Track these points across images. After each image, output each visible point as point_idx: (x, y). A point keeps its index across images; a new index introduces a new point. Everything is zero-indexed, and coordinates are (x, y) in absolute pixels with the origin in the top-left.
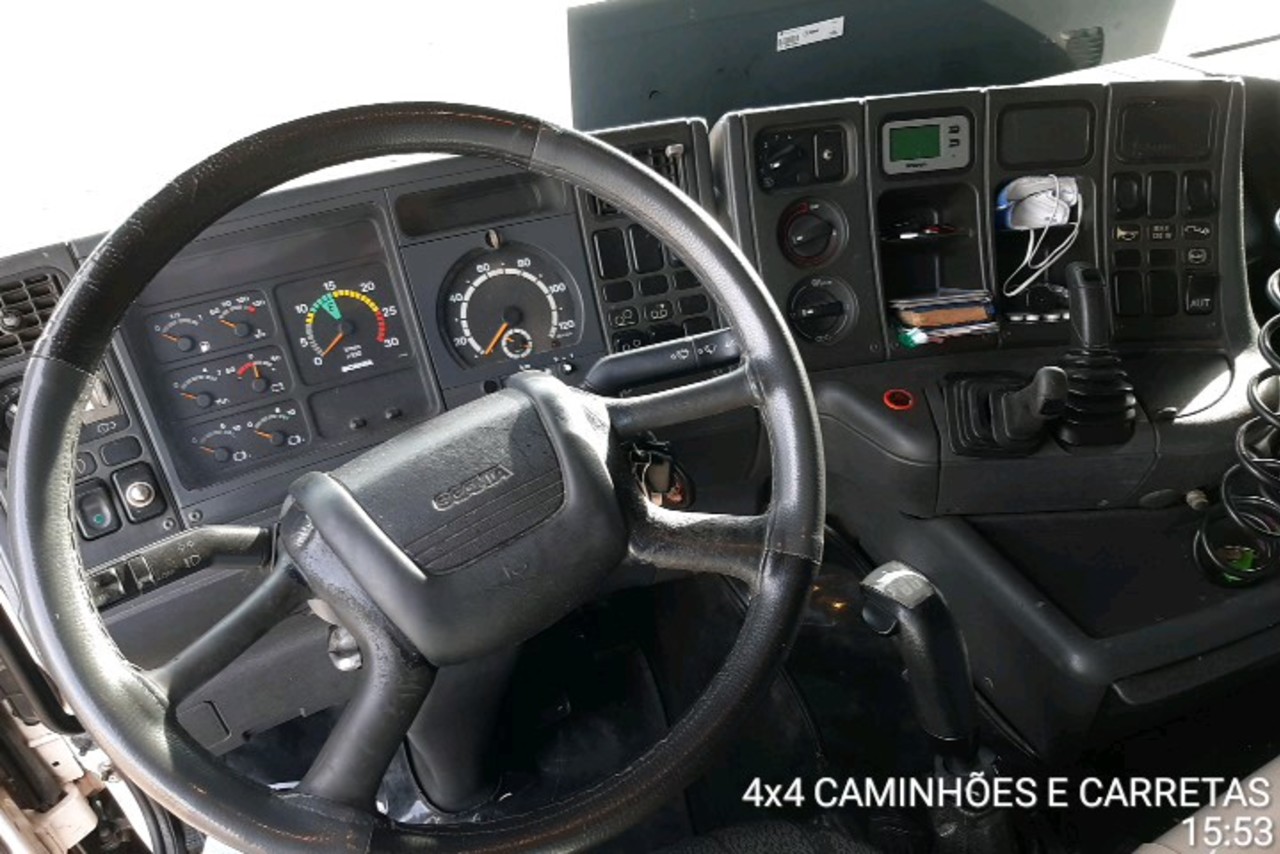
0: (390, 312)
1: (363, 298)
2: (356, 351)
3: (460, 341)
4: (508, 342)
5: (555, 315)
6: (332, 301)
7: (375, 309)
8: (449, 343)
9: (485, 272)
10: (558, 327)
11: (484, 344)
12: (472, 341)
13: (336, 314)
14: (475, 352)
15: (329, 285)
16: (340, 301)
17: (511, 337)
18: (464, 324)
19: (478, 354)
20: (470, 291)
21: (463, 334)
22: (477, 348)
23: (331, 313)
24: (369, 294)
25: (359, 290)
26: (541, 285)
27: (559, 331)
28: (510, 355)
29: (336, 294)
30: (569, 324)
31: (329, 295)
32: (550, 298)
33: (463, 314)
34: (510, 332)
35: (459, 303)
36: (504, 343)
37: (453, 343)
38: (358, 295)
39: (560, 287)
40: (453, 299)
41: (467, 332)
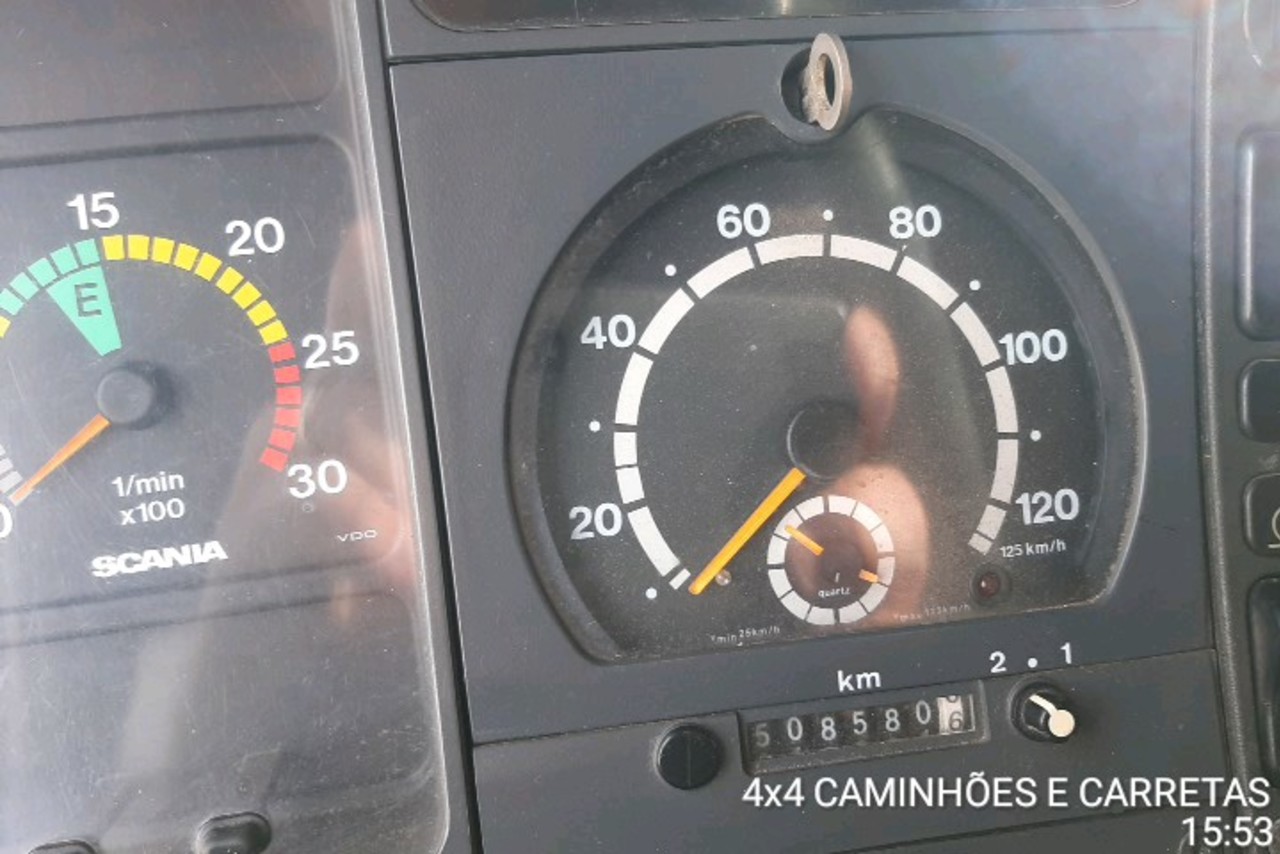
0: (329, 354)
1: (230, 280)
2: (164, 496)
3: (591, 521)
4: (792, 548)
5: (1008, 454)
6: (96, 275)
7: (274, 334)
8: (543, 527)
9: (746, 241)
10: (1013, 509)
11: (692, 550)
12: (644, 526)
13: (103, 335)
14: (649, 573)
15: (92, 206)
16: (127, 280)
17: (811, 526)
18: (625, 448)
19: (662, 583)
20: (675, 308)
21: (612, 493)
22: (661, 555)
23: (83, 325)
24: (254, 268)
25: (216, 244)
26: (968, 321)
27: (1013, 530)
28: (796, 605)
29: (113, 248)
30: (1061, 504)
31: (87, 249)
32: (1000, 385)
33: (628, 406)
34: (812, 508)
35: (616, 361)
36: (776, 552)
37: (562, 526)
38: (208, 266)
39: (1048, 345)
40: (595, 335)
41: (631, 485)
